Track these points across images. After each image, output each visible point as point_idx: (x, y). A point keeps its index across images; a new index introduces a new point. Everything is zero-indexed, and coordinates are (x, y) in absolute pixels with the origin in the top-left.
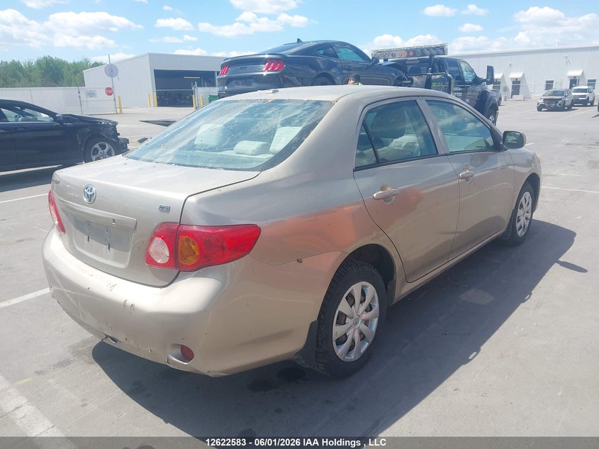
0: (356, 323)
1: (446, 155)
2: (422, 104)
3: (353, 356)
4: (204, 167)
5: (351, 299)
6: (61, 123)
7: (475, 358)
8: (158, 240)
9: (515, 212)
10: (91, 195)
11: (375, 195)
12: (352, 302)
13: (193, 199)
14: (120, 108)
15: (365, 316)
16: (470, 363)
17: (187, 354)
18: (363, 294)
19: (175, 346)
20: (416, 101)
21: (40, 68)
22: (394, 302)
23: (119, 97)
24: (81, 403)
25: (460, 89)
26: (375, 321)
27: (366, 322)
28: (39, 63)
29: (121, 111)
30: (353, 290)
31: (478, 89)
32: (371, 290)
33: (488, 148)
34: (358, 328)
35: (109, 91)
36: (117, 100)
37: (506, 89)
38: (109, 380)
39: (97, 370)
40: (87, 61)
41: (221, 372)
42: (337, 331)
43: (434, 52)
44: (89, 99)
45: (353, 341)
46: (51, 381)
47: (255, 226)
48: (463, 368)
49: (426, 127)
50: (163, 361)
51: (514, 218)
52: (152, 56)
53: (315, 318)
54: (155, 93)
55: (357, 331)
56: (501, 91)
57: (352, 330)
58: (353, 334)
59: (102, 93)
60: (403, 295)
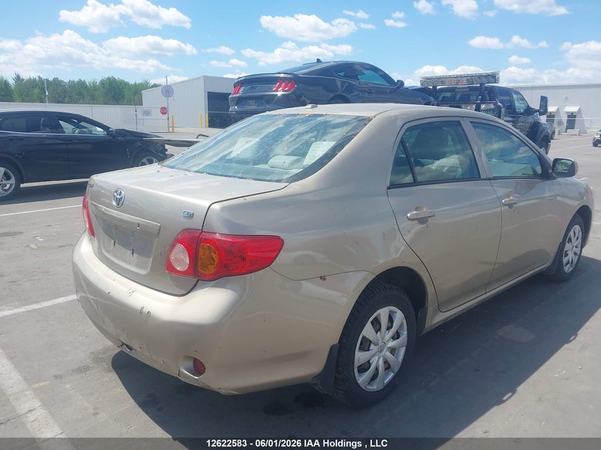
0: (381, 351)
1: (489, 179)
2: (466, 125)
3: (374, 387)
4: (235, 177)
5: (377, 323)
6: (114, 137)
7: (510, 400)
8: (180, 247)
9: (562, 245)
10: (119, 199)
11: (409, 215)
12: (377, 327)
13: (216, 206)
14: (173, 127)
15: (391, 344)
16: (504, 404)
17: (198, 368)
18: (391, 320)
19: (188, 358)
20: (459, 122)
21: (104, 88)
22: (424, 332)
23: (173, 117)
24: (92, 411)
25: (510, 119)
26: (402, 351)
27: (393, 351)
28: (102, 82)
29: (173, 130)
30: (379, 314)
31: (530, 119)
32: (399, 317)
33: (535, 175)
34: (383, 356)
35: (164, 111)
36: (170, 119)
37: (560, 123)
38: (124, 390)
39: (113, 379)
40: (147, 83)
41: (233, 390)
42: (360, 357)
43: (484, 80)
44: (145, 117)
45: (377, 369)
46: (68, 386)
47: (278, 238)
48: (495, 409)
49: (470, 152)
50: (174, 373)
51: (561, 252)
52: (206, 78)
53: (336, 341)
54: (207, 115)
55: (381, 359)
56: (555, 125)
57: (377, 358)
58: (377, 362)
59: (156, 113)
60: (435, 325)
